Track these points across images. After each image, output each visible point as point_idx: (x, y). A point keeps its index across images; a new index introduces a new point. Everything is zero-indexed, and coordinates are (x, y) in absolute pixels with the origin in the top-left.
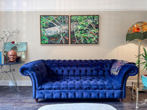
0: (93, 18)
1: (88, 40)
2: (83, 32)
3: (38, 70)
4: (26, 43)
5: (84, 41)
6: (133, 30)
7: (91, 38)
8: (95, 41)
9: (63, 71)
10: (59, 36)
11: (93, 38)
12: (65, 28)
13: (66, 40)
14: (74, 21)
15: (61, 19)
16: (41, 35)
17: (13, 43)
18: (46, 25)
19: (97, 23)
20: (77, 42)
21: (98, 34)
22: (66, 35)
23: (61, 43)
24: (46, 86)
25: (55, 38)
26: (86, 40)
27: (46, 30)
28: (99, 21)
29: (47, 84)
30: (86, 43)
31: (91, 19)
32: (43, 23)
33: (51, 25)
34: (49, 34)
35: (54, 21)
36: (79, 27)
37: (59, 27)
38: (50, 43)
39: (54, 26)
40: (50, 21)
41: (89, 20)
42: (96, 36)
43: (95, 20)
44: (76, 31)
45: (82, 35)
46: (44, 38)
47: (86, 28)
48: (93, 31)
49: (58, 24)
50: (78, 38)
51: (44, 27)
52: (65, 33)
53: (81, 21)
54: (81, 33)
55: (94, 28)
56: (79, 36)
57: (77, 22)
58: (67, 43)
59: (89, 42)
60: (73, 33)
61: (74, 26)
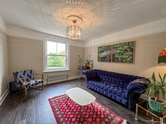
0: (129, 44)
1: (124, 60)
2: (120, 54)
3: (88, 74)
4: (93, 61)
5: (121, 61)
6: (162, 53)
7: (126, 58)
8: (129, 61)
9: (103, 77)
10: (106, 57)
11: (128, 58)
12: (109, 52)
13: (109, 59)
14: (115, 48)
15: (107, 47)
16: (98, 57)
17: (87, 60)
18: (100, 51)
19: (132, 47)
20: (116, 61)
21: (132, 55)
22: (110, 57)
23: (107, 61)
24: (90, 82)
25: (104, 58)
26: (122, 60)
27: (100, 54)
28: (133, 46)
29: (90, 81)
30: (123, 62)
31: (127, 45)
32: (99, 51)
33: (102, 52)
34: (101, 56)
35: (104, 49)
36: (118, 51)
37: (106, 52)
38: (102, 61)
39: (104, 52)
40: (102, 50)
41: (125, 46)
42: (131, 57)
43: (130, 45)
44: (116, 54)
45: (120, 56)
46: (99, 58)
47: (123, 52)
48: (128, 53)
49: (105, 51)
50: (117, 59)
51: (99, 53)
52: (109, 55)
53: (119, 48)
54: (119, 55)
55: (129, 51)
56: (117, 57)
57: (117, 48)
58: (110, 61)
59: (125, 61)
60: (114, 55)
61: (115, 51)
